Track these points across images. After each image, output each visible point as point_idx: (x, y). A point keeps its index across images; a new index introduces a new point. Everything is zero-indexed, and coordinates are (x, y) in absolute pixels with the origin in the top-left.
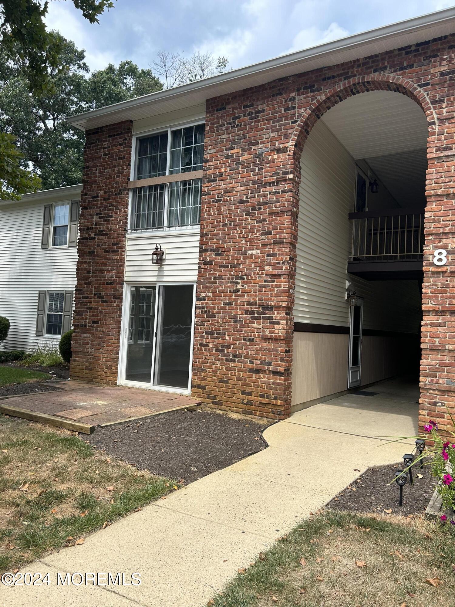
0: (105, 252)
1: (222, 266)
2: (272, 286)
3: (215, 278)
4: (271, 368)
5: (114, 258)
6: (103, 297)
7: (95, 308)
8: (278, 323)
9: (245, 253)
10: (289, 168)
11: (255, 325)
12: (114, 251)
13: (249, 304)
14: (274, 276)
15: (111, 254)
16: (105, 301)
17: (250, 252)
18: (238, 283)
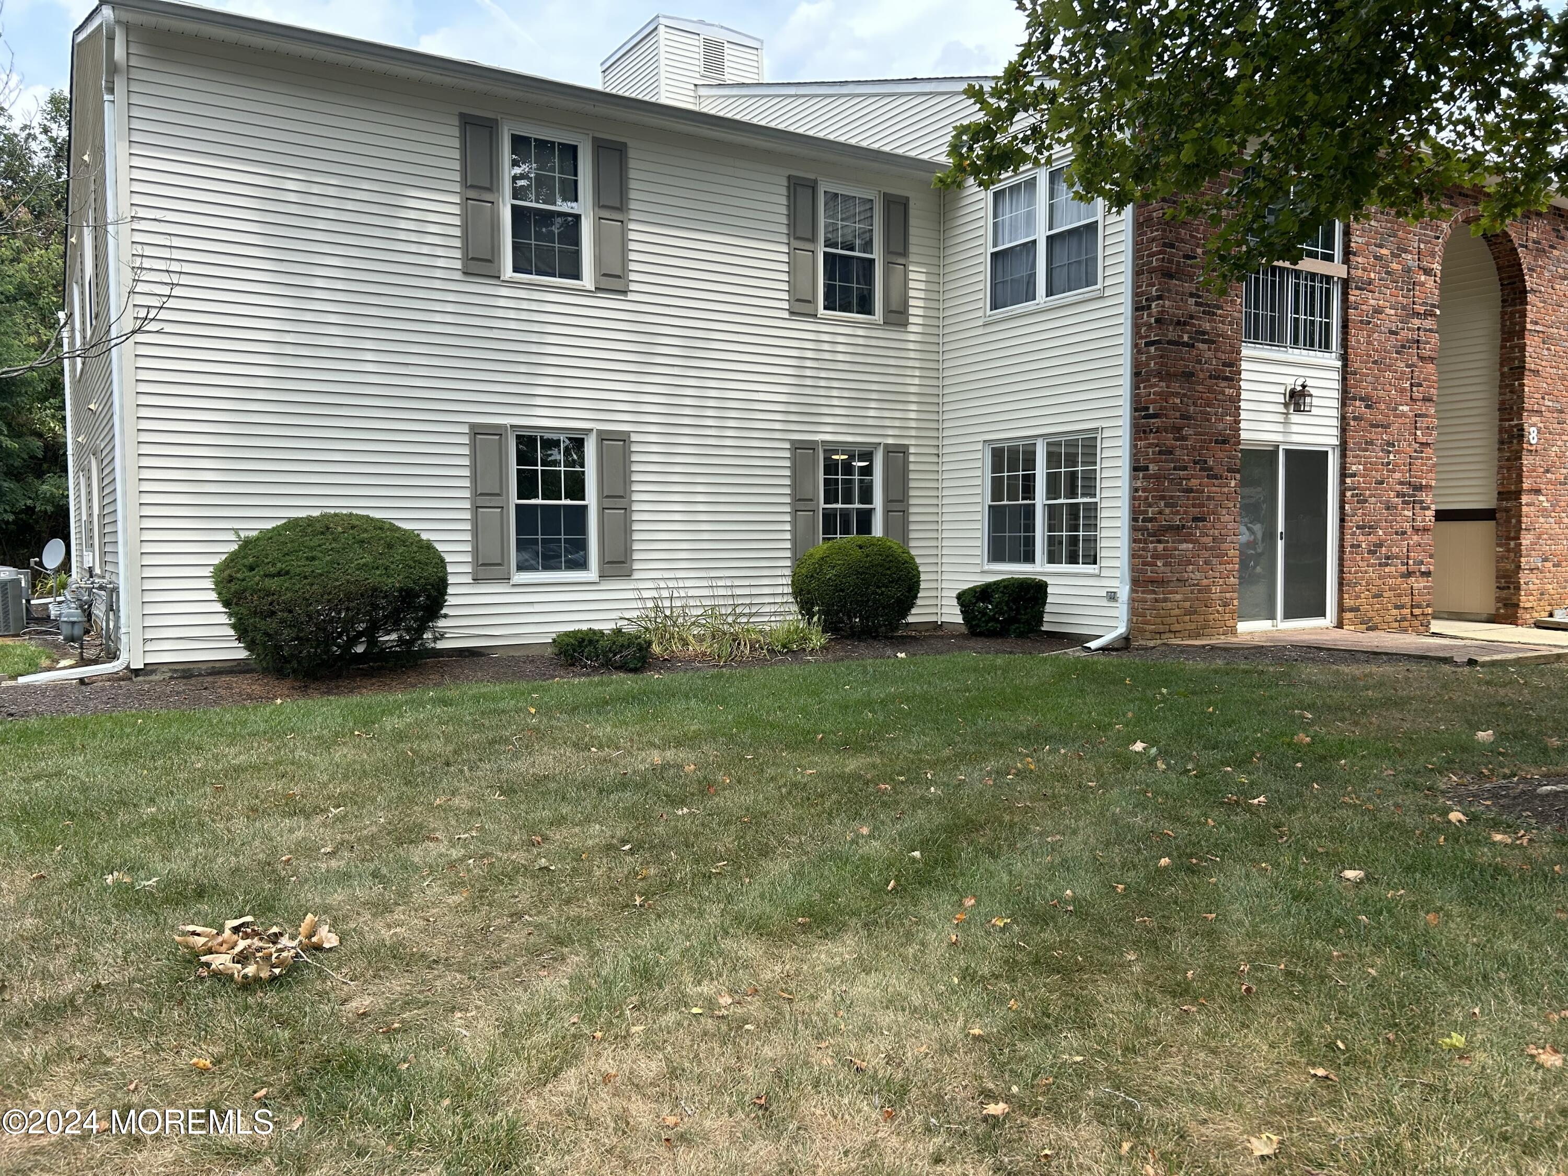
0: (1210, 377)
1: (1372, 426)
2: (1422, 458)
3: (1366, 443)
4: (1423, 568)
5: (1227, 390)
6: (1211, 469)
7: (1197, 491)
8: (1428, 508)
9: (1396, 409)
10: (1435, 300)
11: (1406, 513)
12: (1226, 379)
13: (1401, 483)
14: (1422, 444)
15: (1224, 384)
16: (1215, 477)
17: (1401, 408)
18: (1390, 452)
